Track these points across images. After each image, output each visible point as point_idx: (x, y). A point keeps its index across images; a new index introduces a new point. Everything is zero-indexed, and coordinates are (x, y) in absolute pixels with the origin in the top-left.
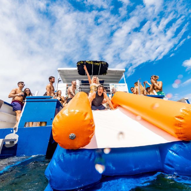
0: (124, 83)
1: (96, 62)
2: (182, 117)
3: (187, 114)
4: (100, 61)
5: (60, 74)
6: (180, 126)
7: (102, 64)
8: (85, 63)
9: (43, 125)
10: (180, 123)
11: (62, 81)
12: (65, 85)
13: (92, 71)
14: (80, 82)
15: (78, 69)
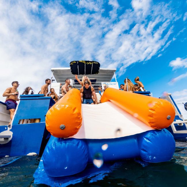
1: (89, 62)
2: (154, 109)
3: (158, 107)
4: (92, 61)
5: (54, 74)
6: (152, 117)
7: (94, 64)
8: (78, 63)
9: (37, 121)
10: (152, 114)
11: (55, 80)
12: (59, 84)
13: (85, 71)
14: (73, 81)
15: (71, 68)
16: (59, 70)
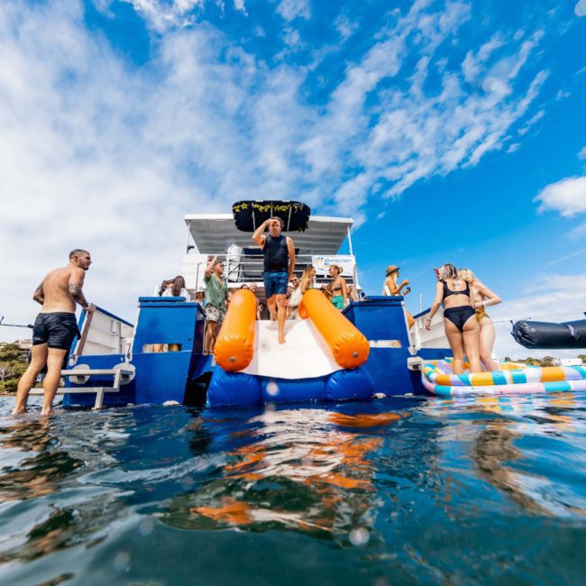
0: (349, 254)
1: (280, 203)
4: (288, 201)
5: (191, 230)
7: (293, 209)
9: (175, 349)
11: (196, 247)
12: (205, 257)
14: (241, 249)
15: (236, 217)
16: (204, 220)
